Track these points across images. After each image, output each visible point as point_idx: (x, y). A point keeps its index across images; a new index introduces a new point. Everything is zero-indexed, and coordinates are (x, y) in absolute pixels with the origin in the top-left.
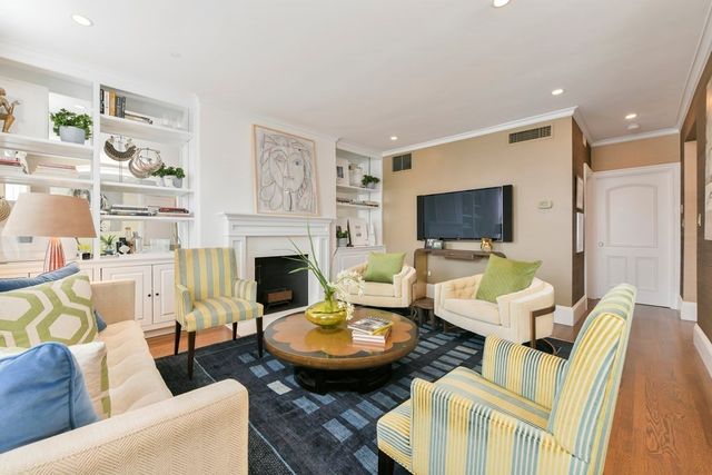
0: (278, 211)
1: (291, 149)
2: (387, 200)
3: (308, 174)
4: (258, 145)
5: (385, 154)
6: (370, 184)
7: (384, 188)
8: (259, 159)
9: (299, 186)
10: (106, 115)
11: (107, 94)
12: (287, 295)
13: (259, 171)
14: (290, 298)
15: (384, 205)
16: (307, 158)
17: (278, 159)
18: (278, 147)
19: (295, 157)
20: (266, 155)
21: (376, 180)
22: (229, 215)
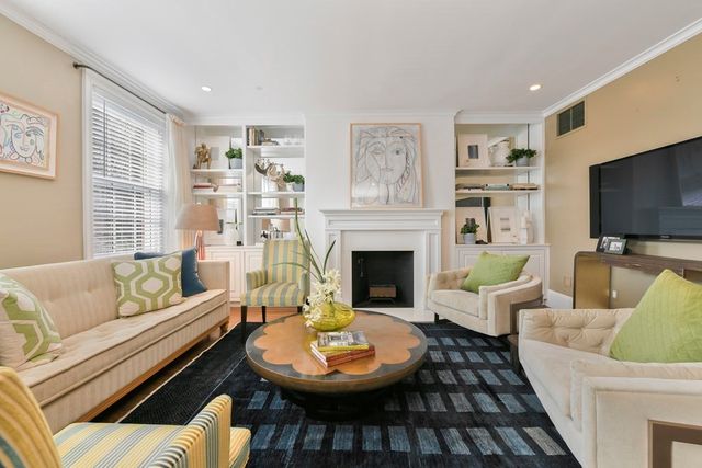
0: (374, 204)
1: (391, 140)
2: (551, 180)
3: (411, 162)
4: (355, 142)
5: (546, 113)
6: (522, 160)
7: (548, 163)
8: (354, 154)
9: (399, 176)
10: (251, 146)
11: (250, 131)
12: (391, 292)
13: (354, 167)
14: (394, 295)
15: (548, 187)
16: (410, 144)
17: (375, 153)
18: (376, 140)
19: (395, 146)
20: (363, 150)
21: (530, 153)
22: (324, 212)
